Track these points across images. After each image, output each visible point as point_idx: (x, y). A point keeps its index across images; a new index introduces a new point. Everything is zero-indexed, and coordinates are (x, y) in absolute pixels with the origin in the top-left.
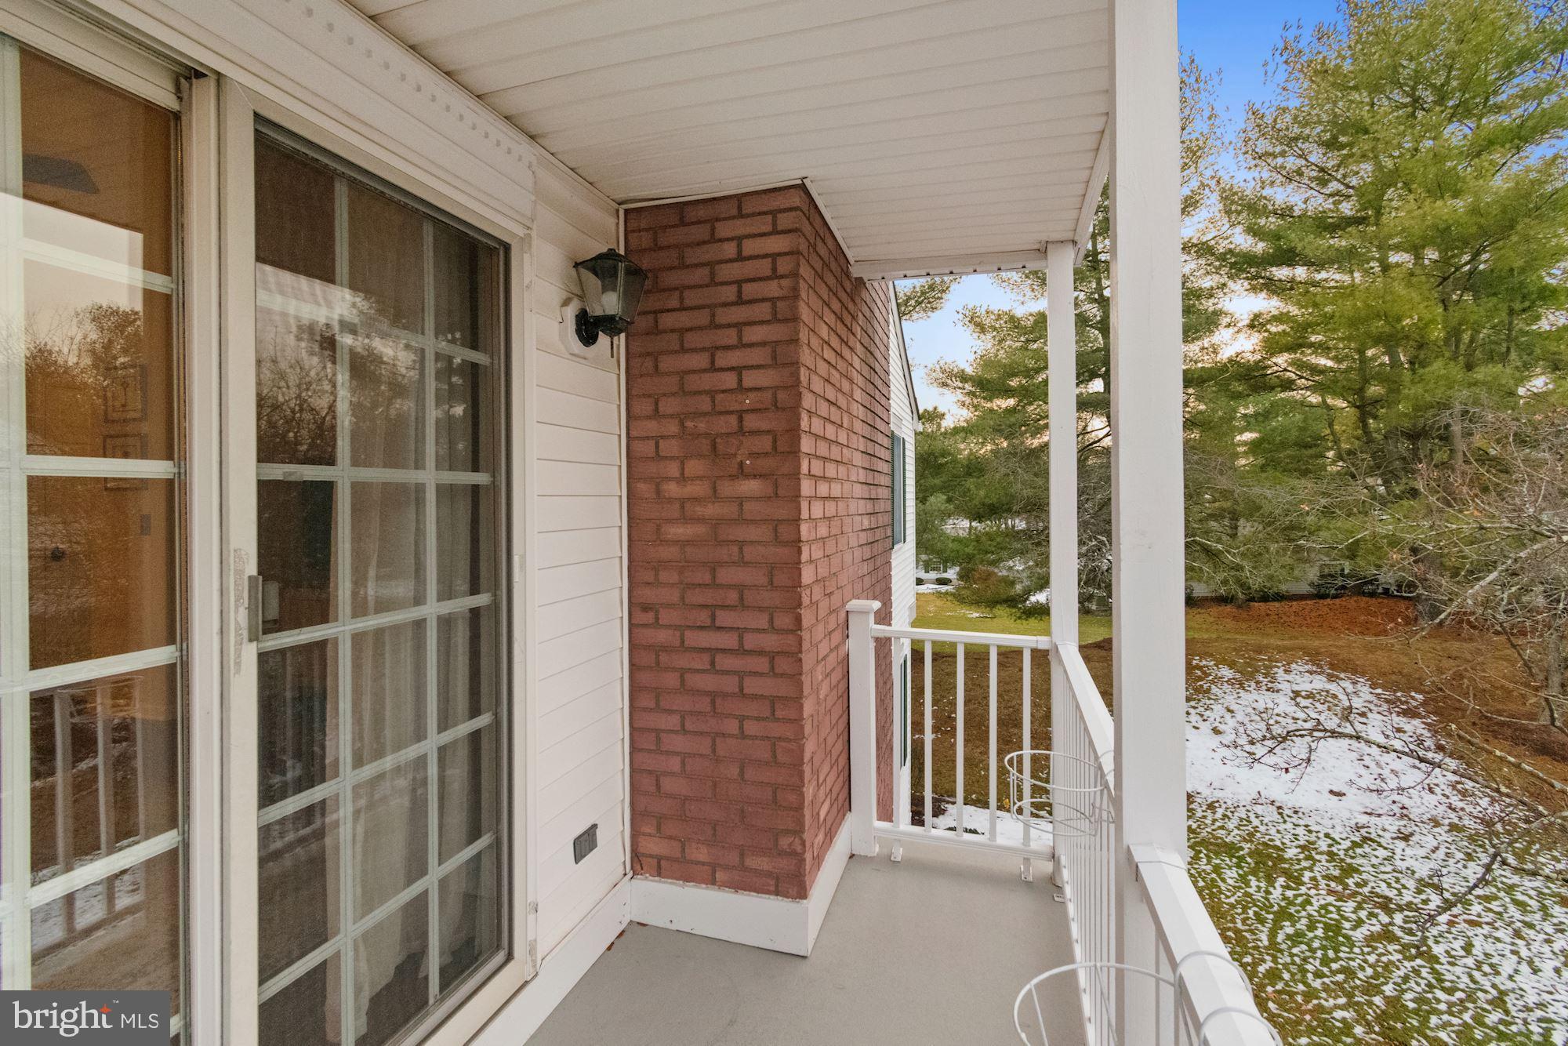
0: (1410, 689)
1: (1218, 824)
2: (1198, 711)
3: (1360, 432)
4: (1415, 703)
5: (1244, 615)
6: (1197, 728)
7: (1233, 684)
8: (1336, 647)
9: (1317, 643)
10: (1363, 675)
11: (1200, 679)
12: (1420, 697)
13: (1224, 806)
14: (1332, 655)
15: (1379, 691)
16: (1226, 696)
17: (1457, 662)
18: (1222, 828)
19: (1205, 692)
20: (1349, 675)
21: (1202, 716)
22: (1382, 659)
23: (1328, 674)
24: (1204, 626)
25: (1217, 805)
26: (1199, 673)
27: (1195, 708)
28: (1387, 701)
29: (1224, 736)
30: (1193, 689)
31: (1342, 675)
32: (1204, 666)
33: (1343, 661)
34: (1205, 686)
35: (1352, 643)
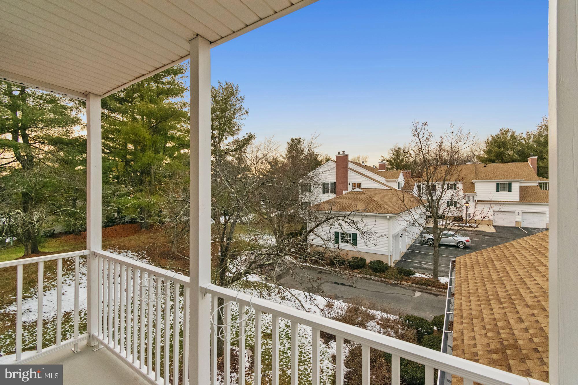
0: (142, 250)
1: (83, 319)
2: (70, 278)
3: (125, 170)
4: (144, 254)
5: (79, 237)
6: (70, 285)
7: (84, 264)
8: (120, 242)
9: (113, 242)
10: (129, 249)
11: (69, 265)
12: (145, 252)
13: (84, 311)
14: (119, 245)
15: (134, 253)
16: (82, 269)
17: (153, 240)
18: (85, 319)
19: (72, 270)
20: (124, 250)
21: (71, 279)
22: (134, 243)
23: (118, 252)
24: (61, 245)
25: (81, 312)
26: (69, 263)
27: (68, 277)
28: (137, 256)
29: (82, 284)
30: (67, 270)
31: (122, 251)
32: (71, 260)
33: (122, 246)
34: (72, 267)
35: (124, 240)
